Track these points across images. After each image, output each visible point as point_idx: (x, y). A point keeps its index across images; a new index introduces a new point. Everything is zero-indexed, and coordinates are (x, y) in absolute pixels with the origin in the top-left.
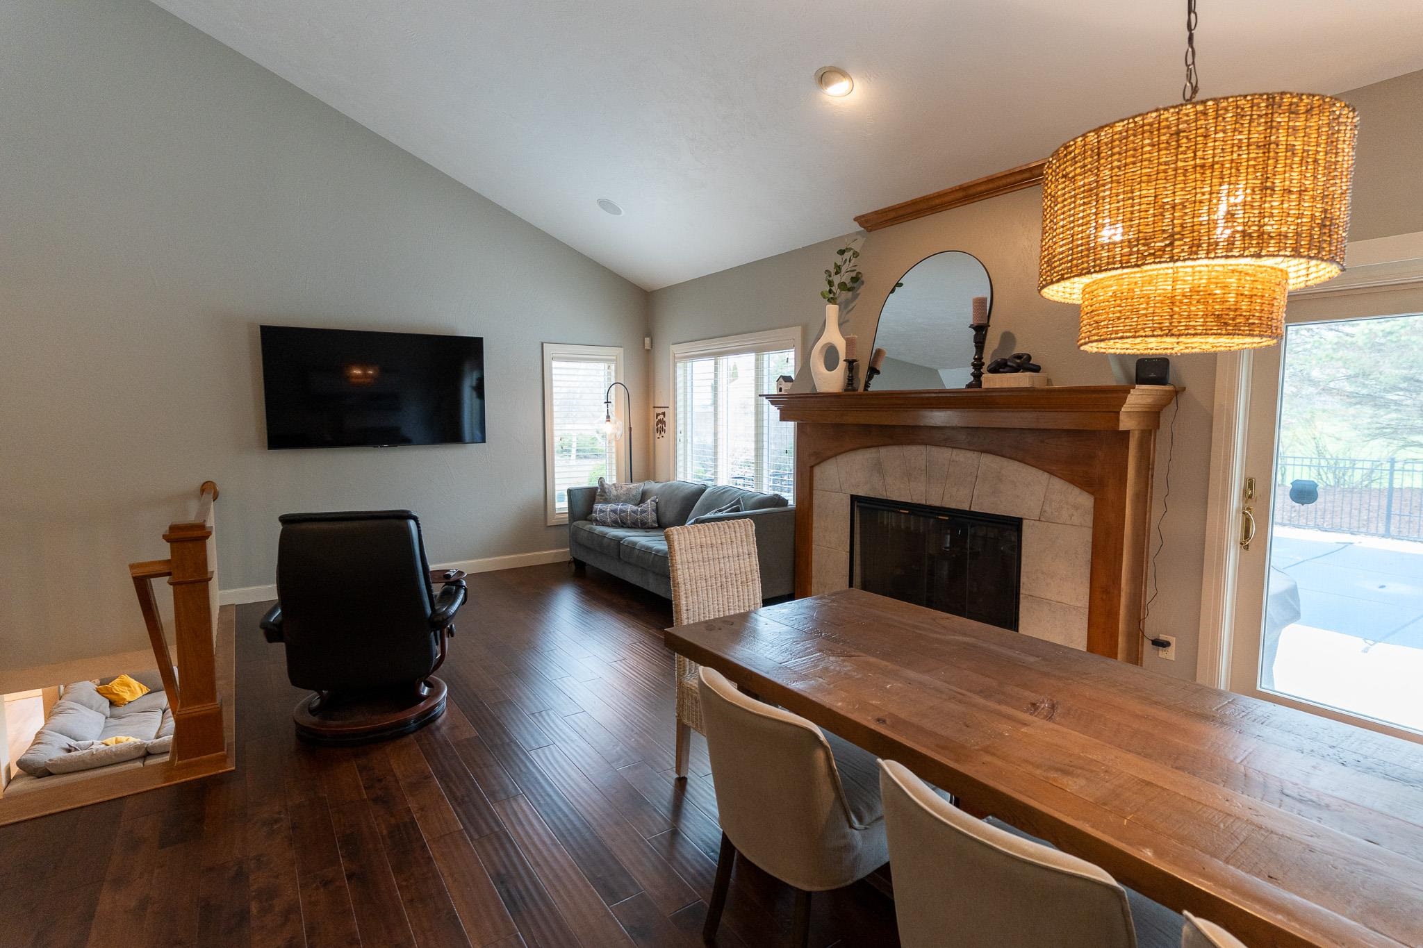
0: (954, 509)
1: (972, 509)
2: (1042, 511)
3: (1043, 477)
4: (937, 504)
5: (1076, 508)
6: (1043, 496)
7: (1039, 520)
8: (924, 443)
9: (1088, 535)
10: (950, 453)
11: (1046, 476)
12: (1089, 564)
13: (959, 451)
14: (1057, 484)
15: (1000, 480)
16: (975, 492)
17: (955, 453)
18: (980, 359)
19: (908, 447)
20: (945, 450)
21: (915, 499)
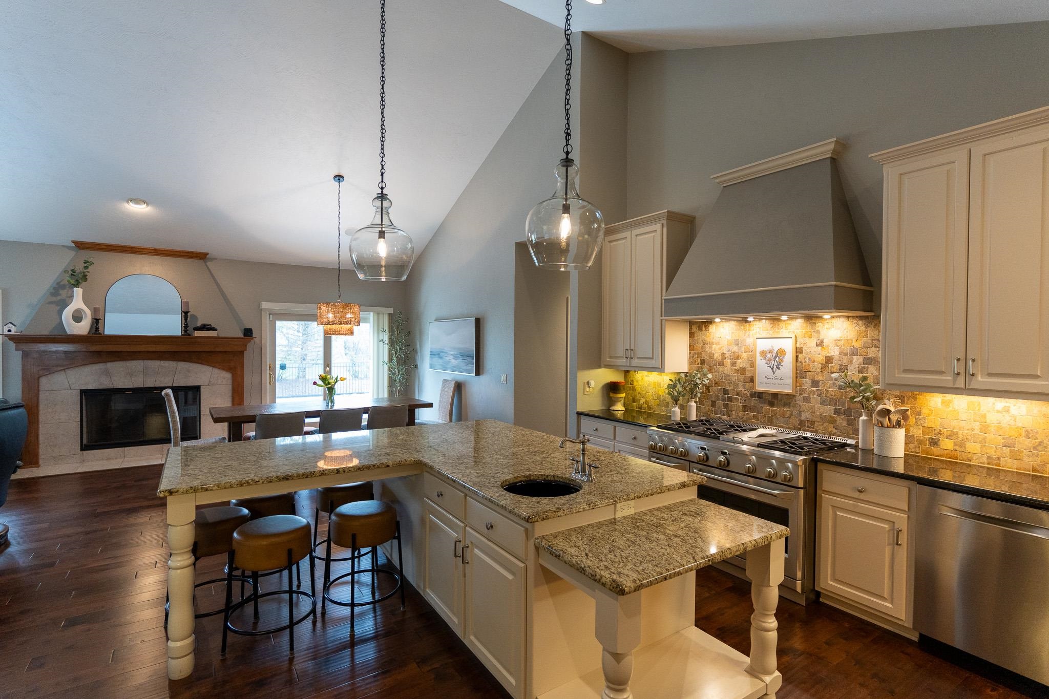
0: (163, 387)
1: (174, 385)
2: (210, 381)
4: (152, 386)
5: (224, 378)
6: (210, 376)
7: (209, 385)
8: (143, 359)
9: (230, 387)
10: (159, 363)
11: (211, 368)
12: (231, 397)
13: (165, 362)
14: (216, 371)
15: (189, 372)
16: (175, 378)
17: (162, 362)
18: (187, 324)
19: (130, 362)
20: (157, 361)
21: (136, 386)
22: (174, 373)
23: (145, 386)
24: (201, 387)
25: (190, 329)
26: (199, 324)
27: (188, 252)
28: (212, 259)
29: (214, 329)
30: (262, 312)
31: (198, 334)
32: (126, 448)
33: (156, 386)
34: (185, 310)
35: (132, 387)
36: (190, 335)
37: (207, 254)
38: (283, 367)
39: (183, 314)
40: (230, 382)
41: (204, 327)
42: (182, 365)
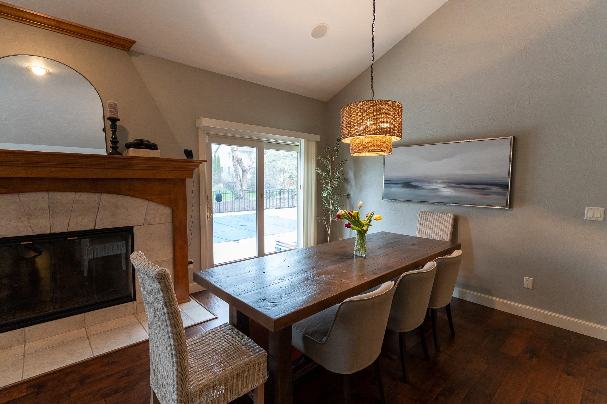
0: (81, 231)
1: (97, 228)
2: (145, 220)
3: (144, 203)
4: (65, 230)
5: (162, 215)
6: (145, 213)
7: (144, 225)
8: (47, 190)
9: (169, 226)
10: (74, 195)
11: (146, 202)
12: (171, 239)
13: (82, 194)
14: (152, 205)
15: (117, 208)
16: (98, 217)
17: (78, 195)
18: (116, 138)
19: (26, 194)
20: (68, 194)
21: (38, 232)
22: (97, 210)
23: (53, 232)
24: (135, 228)
25: (121, 145)
26: (131, 139)
27: (108, 35)
28: (138, 54)
29: (154, 147)
30: (199, 130)
31: (132, 152)
32: (27, 329)
33: (69, 230)
34: (114, 116)
35: (31, 234)
36: (121, 154)
37: (134, 42)
38: (219, 199)
39: (109, 123)
40: (170, 219)
41: (140, 144)
42: (107, 199)
